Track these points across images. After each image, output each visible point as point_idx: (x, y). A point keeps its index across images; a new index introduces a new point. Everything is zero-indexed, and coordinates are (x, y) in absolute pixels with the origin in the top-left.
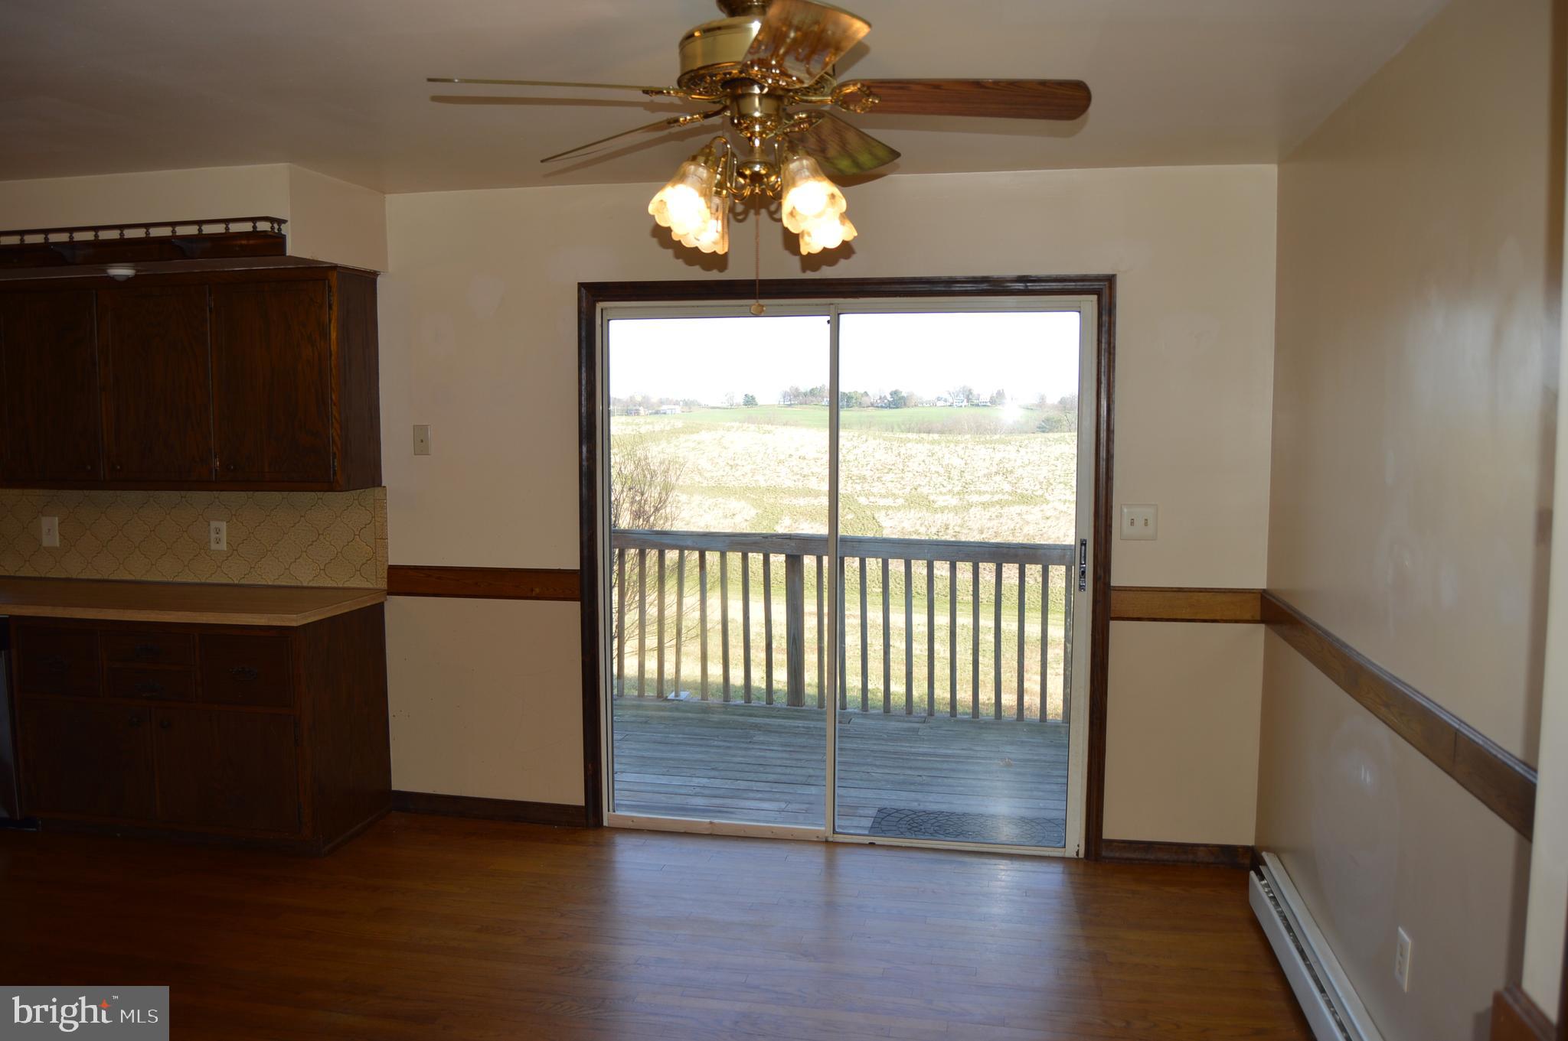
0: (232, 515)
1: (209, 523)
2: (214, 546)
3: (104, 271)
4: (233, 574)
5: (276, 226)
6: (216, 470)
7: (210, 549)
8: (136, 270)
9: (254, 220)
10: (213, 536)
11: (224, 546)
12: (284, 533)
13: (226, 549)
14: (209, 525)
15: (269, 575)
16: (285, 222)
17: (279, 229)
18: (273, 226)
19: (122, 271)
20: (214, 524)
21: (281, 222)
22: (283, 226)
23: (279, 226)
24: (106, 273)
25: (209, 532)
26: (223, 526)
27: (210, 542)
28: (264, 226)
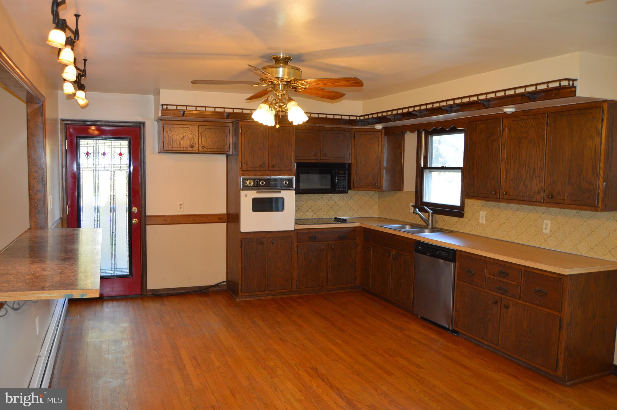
0: (553, 218)
1: (543, 220)
2: (544, 231)
3: (503, 110)
4: (551, 245)
5: (571, 83)
6: (544, 197)
7: (542, 232)
8: (515, 108)
9: (560, 81)
10: (544, 226)
11: (548, 231)
12: (576, 229)
13: (549, 233)
14: (543, 221)
15: (567, 247)
16: (576, 80)
17: (573, 84)
18: (569, 83)
19: (509, 110)
20: (545, 221)
21: (573, 80)
22: (575, 82)
23: (573, 82)
24: (503, 111)
25: (543, 225)
26: (549, 222)
27: (543, 229)
28: (564, 83)
